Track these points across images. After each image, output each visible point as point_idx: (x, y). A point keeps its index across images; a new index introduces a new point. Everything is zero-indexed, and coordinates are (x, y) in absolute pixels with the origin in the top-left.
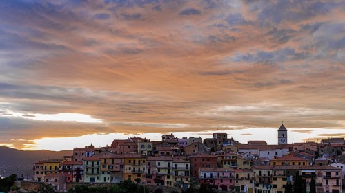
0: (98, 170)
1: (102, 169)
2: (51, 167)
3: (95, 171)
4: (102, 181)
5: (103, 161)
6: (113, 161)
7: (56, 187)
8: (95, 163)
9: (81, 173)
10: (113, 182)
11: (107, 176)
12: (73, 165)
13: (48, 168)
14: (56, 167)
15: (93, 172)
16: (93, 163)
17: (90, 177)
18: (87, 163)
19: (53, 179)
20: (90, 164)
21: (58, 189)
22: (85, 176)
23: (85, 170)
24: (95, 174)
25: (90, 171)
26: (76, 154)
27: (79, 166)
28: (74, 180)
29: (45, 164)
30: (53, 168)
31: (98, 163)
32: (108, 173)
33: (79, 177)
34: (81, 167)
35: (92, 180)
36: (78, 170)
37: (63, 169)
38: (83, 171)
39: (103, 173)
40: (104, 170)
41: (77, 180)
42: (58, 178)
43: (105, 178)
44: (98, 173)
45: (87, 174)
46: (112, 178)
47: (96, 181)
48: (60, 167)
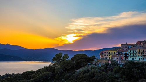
0: (136, 55)
1: (138, 54)
2: (112, 52)
4: (138, 60)
5: (138, 50)
6: (144, 50)
8: (134, 51)
9: (127, 56)
10: (144, 60)
11: (141, 58)
12: (123, 52)
13: (111, 53)
14: (115, 52)
15: (133, 55)
16: (133, 51)
17: (132, 58)
18: (131, 51)
20: (132, 51)
22: (130, 57)
23: (130, 54)
24: (134, 57)
26: (123, 47)
27: (126, 52)
28: (124, 59)
29: (109, 51)
30: (113, 53)
31: (136, 51)
32: (141, 56)
34: (127, 53)
36: (126, 54)
37: (118, 54)
38: (128, 55)
39: (139, 56)
40: (139, 54)
41: (125, 59)
44: (136, 56)
46: (143, 59)
47: (135, 60)
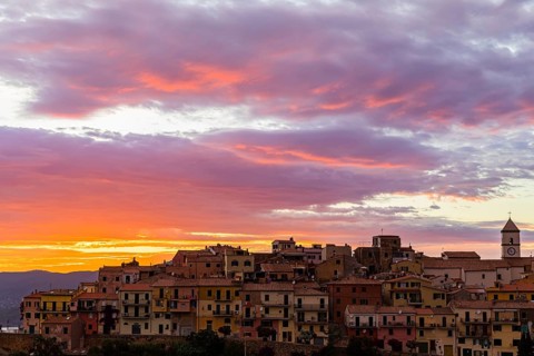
0: (147, 311)
1: (154, 308)
2: (54, 303)
3: (142, 312)
4: (155, 332)
5: (157, 293)
6: (176, 292)
7: (64, 344)
8: (142, 297)
9: (114, 316)
10: (177, 333)
11: (166, 322)
12: (97, 300)
13: (49, 306)
14: (64, 303)
15: (137, 314)
16: (137, 296)
17: (131, 324)
18: (126, 297)
19: (59, 329)
20: (132, 298)
21: (70, 348)
22: (122, 321)
23: (122, 311)
24: (141, 319)
25: (131, 312)
26: (105, 279)
27: (109, 303)
28: (101, 329)
29: (44, 299)
30: (59, 306)
31: (147, 296)
32: (168, 317)
33: (110, 323)
34: (114, 304)
35: (136, 329)
36: (109, 310)
37: (79, 308)
38: (117, 312)
39: (157, 316)
40: (158, 309)
41: (106, 330)
42: (69, 327)
43: (161, 327)
44: (148, 317)
45: (127, 318)
46: (175, 327)
47: (144, 332)
48: (72, 305)
